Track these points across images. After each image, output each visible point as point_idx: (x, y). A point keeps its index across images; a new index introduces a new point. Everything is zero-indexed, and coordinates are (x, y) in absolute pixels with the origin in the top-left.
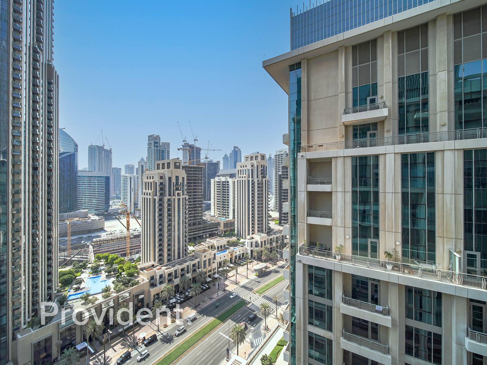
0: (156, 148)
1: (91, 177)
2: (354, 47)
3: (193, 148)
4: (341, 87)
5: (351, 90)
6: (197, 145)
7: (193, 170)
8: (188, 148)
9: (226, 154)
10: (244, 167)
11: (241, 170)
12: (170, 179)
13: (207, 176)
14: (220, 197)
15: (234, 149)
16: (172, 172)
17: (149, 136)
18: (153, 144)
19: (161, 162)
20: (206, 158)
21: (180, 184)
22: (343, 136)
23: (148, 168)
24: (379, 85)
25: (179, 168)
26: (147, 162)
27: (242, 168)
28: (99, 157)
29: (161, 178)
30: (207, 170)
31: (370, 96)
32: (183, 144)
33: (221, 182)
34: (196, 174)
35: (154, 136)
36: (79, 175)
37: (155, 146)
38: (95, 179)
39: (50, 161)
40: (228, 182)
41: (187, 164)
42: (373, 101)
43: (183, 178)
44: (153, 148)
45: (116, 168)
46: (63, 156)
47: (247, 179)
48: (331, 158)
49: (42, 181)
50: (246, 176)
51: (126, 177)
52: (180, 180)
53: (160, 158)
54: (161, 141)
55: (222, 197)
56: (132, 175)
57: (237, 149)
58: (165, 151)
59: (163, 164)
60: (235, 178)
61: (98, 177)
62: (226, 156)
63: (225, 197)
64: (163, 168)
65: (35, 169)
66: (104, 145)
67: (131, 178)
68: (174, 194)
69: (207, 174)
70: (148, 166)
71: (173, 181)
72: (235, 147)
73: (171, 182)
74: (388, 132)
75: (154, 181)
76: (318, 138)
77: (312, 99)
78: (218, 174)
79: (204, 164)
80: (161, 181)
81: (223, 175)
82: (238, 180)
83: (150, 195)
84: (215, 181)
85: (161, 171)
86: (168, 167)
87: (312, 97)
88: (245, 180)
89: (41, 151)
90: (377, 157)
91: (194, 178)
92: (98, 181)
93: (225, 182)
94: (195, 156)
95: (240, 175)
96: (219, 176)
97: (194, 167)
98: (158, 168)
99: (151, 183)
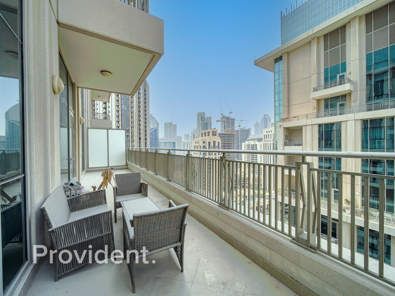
0: (202, 121)
1: (166, 142)
2: (325, 36)
3: (229, 119)
4: (314, 70)
5: (322, 71)
6: (232, 116)
7: (228, 137)
8: (225, 120)
9: (257, 122)
10: (269, 132)
11: (267, 135)
12: (209, 143)
13: (240, 140)
14: (249, 157)
15: (264, 117)
16: (211, 139)
17: (198, 114)
18: (200, 119)
19: (204, 132)
20: (240, 126)
21: (216, 147)
22: (315, 108)
23: (197, 136)
24: (347, 63)
25: (216, 135)
26: (197, 132)
27: (268, 133)
28: (170, 130)
29: (204, 142)
30: (240, 136)
31: (340, 73)
32: (221, 117)
33: (250, 145)
34: (230, 139)
35: (201, 113)
36: (159, 142)
37: (201, 120)
38: (168, 144)
39: (146, 134)
40: (256, 145)
41: (223, 132)
42: (342, 77)
43: (219, 143)
44: (200, 121)
45: (179, 136)
46: (152, 130)
47: (272, 142)
48: (302, 126)
49: (143, 145)
50: (271, 140)
51: (185, 142)
52: (217, 144)
53: (205, 128)
54: (206, 117)
55: (251, 157)
56: (188, 141)
57: (266, 117)
58: (208, 123)
59: (205, 133)
60: (262, 141)
61: (169, 143)
62: (257, 123)
63: (254, 157)
64: (205, 136)
65: (140, 139)
66: (172, 122)
67: (187, 143)
68: (212, 154)
69: (240, 139)
70: (197, 134)
71: (212, 145)
72: (265, 115)
73: (210, 145)
74: (355, 102)
75: (199, 145)
76: (296, 111)
77: (292, 82)
78: (248, 139)
79: (238, 131)
80: (204, 145)
81: (252, 140)
82: (264, 144)
83: (197, 154)
84: (245, 144)
85: (204, 138)
86: (208, 135)
87: (292, 80)
88: (270, 143)
89: (142, 125)
90: (339, 124)
91: (228, 142)
92: (169, 145)
93: (254, 145)
94: (230, 125)
95: (265, 139)
96: (249, 140)
97: (228, 134)
98: (202, 136)
99: (198, 146)
